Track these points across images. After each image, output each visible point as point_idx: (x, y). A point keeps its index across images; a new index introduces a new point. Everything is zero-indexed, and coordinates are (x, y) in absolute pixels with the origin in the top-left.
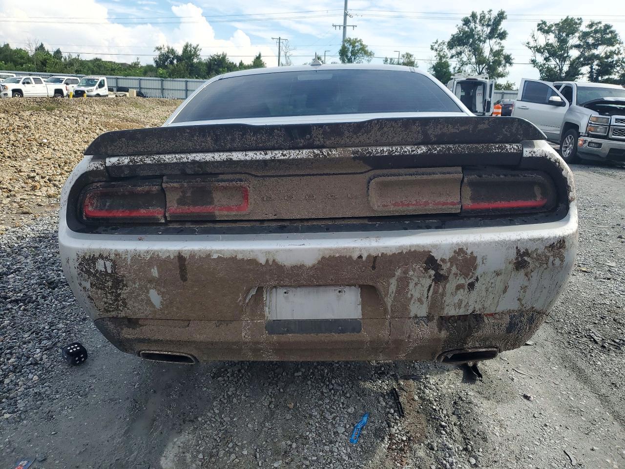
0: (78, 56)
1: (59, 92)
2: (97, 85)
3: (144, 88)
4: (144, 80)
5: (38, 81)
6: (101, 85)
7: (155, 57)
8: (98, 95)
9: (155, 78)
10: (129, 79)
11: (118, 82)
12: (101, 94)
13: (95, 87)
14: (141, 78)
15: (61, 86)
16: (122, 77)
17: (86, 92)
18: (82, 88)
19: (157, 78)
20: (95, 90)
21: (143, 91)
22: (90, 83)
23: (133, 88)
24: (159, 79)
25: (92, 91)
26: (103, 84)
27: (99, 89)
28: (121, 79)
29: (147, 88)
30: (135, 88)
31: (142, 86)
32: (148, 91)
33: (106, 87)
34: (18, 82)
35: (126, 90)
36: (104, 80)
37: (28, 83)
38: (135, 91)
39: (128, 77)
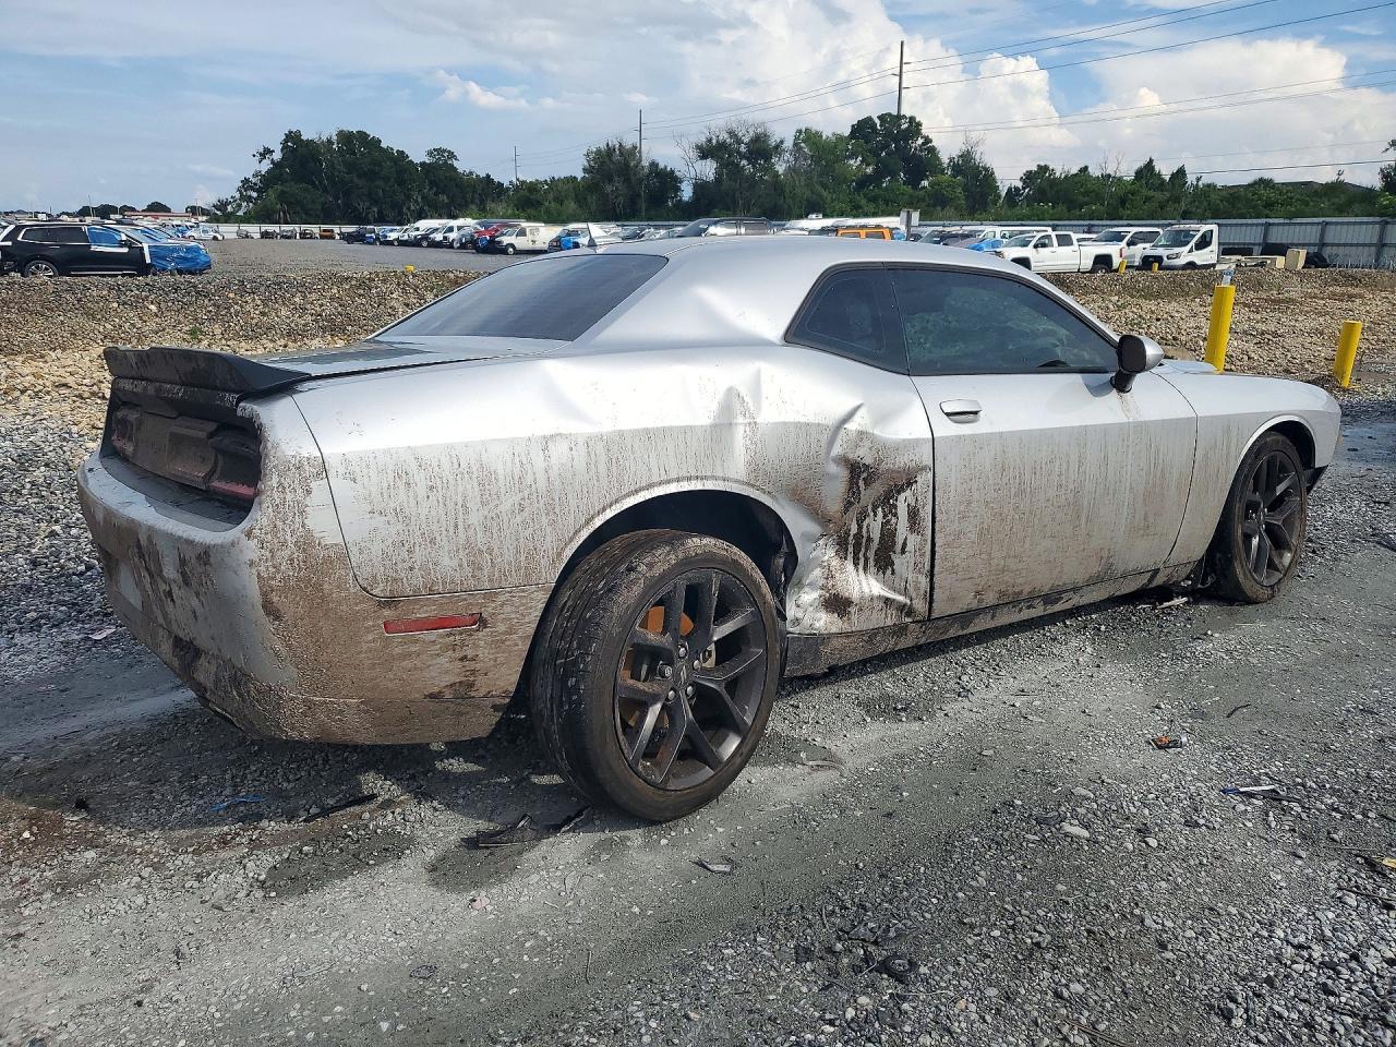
0: (1198, 179)
1: (1103, 261)
2: (1192, 243)
3: (1333, 245)
4: (1337, 223)
5: (1064, 241)
6: (1204, 243)
7: (1383, 165)
8: (1191, 265)
9: (1365, 219)
10: (1301, 224)
11: (1270, 233)
12: (1199, 263)
13: (1188, 248)
14: (1328, 219)
15: (1112, 249)
16: (1281, 221)
17: (1165, 259)
18: (1160, 251)
19: (1371, 219)
20: (1185, 255)
21: (1327, 252)
22: (1180, 239)
23: (1297, 245)
24: (1378, 219)
25: (1178, 256)
26: (1208, 239)
27: (1195, 252)
28: (1279, 224)
29: (1339, 245)
30: (1303, 245)
31: (1329, 239)
32: (1341, 251)
33: (1214, 246)
34: (1025, 245)
35: (1280, 250)
36: (1212, 231)
37: (1044, 245)
38: (1303, 253)
39: (1295, 221)
